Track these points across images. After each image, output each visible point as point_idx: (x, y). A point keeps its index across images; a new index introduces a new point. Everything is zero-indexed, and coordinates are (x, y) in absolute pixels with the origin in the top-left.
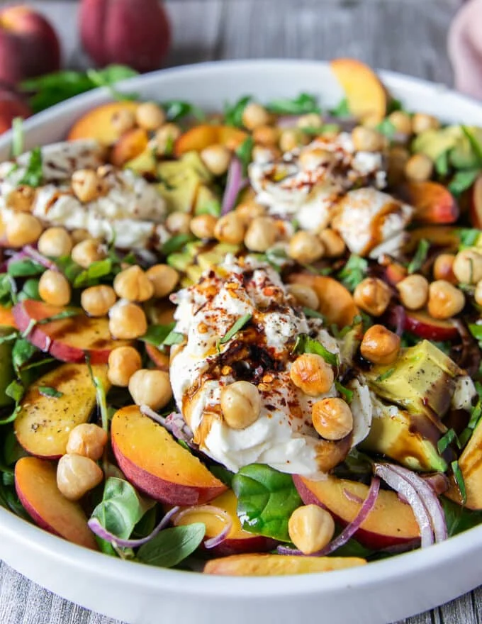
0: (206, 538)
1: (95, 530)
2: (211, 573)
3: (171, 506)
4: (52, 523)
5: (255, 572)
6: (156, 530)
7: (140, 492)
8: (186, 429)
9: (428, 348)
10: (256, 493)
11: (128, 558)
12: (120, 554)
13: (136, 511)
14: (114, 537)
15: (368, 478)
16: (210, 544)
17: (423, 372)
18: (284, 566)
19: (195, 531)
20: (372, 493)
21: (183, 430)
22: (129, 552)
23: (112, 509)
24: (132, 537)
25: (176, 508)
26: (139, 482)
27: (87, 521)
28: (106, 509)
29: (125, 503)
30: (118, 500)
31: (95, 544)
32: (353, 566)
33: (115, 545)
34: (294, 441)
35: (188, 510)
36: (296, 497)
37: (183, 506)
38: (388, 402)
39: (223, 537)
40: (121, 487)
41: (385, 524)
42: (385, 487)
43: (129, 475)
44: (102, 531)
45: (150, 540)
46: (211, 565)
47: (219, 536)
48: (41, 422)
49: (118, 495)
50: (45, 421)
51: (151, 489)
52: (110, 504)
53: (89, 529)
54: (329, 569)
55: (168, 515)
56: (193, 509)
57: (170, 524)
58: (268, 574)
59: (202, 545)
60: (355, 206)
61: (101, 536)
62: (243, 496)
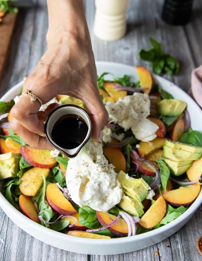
1: (40, 219)
2: (69, 234)
4: (28, 215)
5: (81, 236)
6: (56, 220)
7: (53, 209)
8: (68, 193)
9: (142, 181)
10: (85, 214)
11: (48, 227)
12: (46, 226)
13: (51, 215)
14: (45, 221)
15: (116, 215)
16: (70, 226)
17: (139, 187)
18: (89, 235)
19: (67, 222)
20: (117, 219)
22: (48, 226)
23: (45, 213)
24: (49, 222)
25: (62, 215)
26: (53, 207)
27: (38, 216)
28: (43, 213)
29: (48, 212)
30: (46, 211)
31: (39, 222)
32: (107, 238)
33: (45, 223)
35: (65, 216)
36: (96, 217)
37: (64, 215)
38: (126, 195)
39: (74, 225)
41: (119, 228)
42: (121, 217)
43: (50, 204)
44: (42, 219)
45: (54, 223)
46: (70, 232)
47: (72, 225)
48: (27, 185)
49: (46, 209)
50: (28, 185)
51: (56, 209)
52: (44, 212)
53: (38, 218)
54: (101, 238)
55: (60, 217)
56: (67, 216)
57: (60, 219)
58: (84, 237)
59: (68, 226)
61: (41, 220)
62: (82, 214)
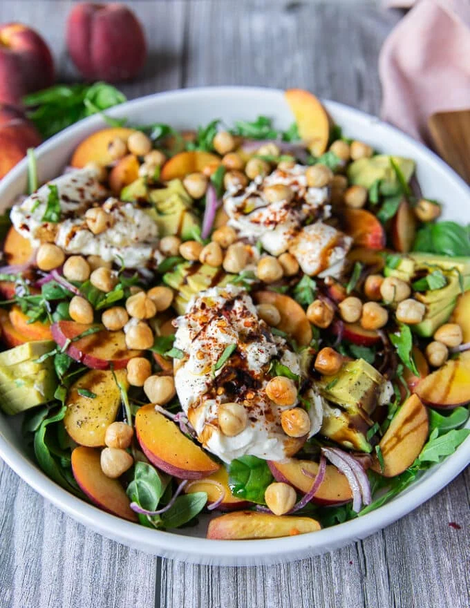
0: (208, 503)
1: (136, 510)
3: (183, 480)
4: (103, 502)
6: (174, 499)
7: (160, 471)
8: (189, 424)
9: (363, 365)
10: (242, 470)
12: (154, 525)
13: (160, 489)
14: (148, 512)
15: (317, 457)
16: (210, 507)
17: (359, 383)
18: (264, 526)
19: (200, 498)
20: (321, 470)
21: (186, 425)
22: (158, 522)
23: (142, 486)
24: (159, 507)
25: (185, 481)
26: (160, 466)
27: (129, 504)
28: (138, 486)
29: (151, 482)
30: (146, 479)
33: (149, 518)
34: (269, 441)
35: (194, 483)
36: (268, 472)
37: (190, 481)
38: (334, 405)
39: (220, 502)
40: (147, 470)
41: (330, 492)
42: (329, 463)
43: (152, 460)
45: (169, 509)
46: (213, 524)
47: (217, 502)
48: (83, 419)
49: (145, 475)
50: (86, 418)
51: (169, 471)
52: (140, 482)
53: (132, 510)
55: (180, 487)
56: (198, 482)
57: (183, 493)
59: (205, 508)
60: (308, 240)
61: (139, 512)
62: (233, 472)
